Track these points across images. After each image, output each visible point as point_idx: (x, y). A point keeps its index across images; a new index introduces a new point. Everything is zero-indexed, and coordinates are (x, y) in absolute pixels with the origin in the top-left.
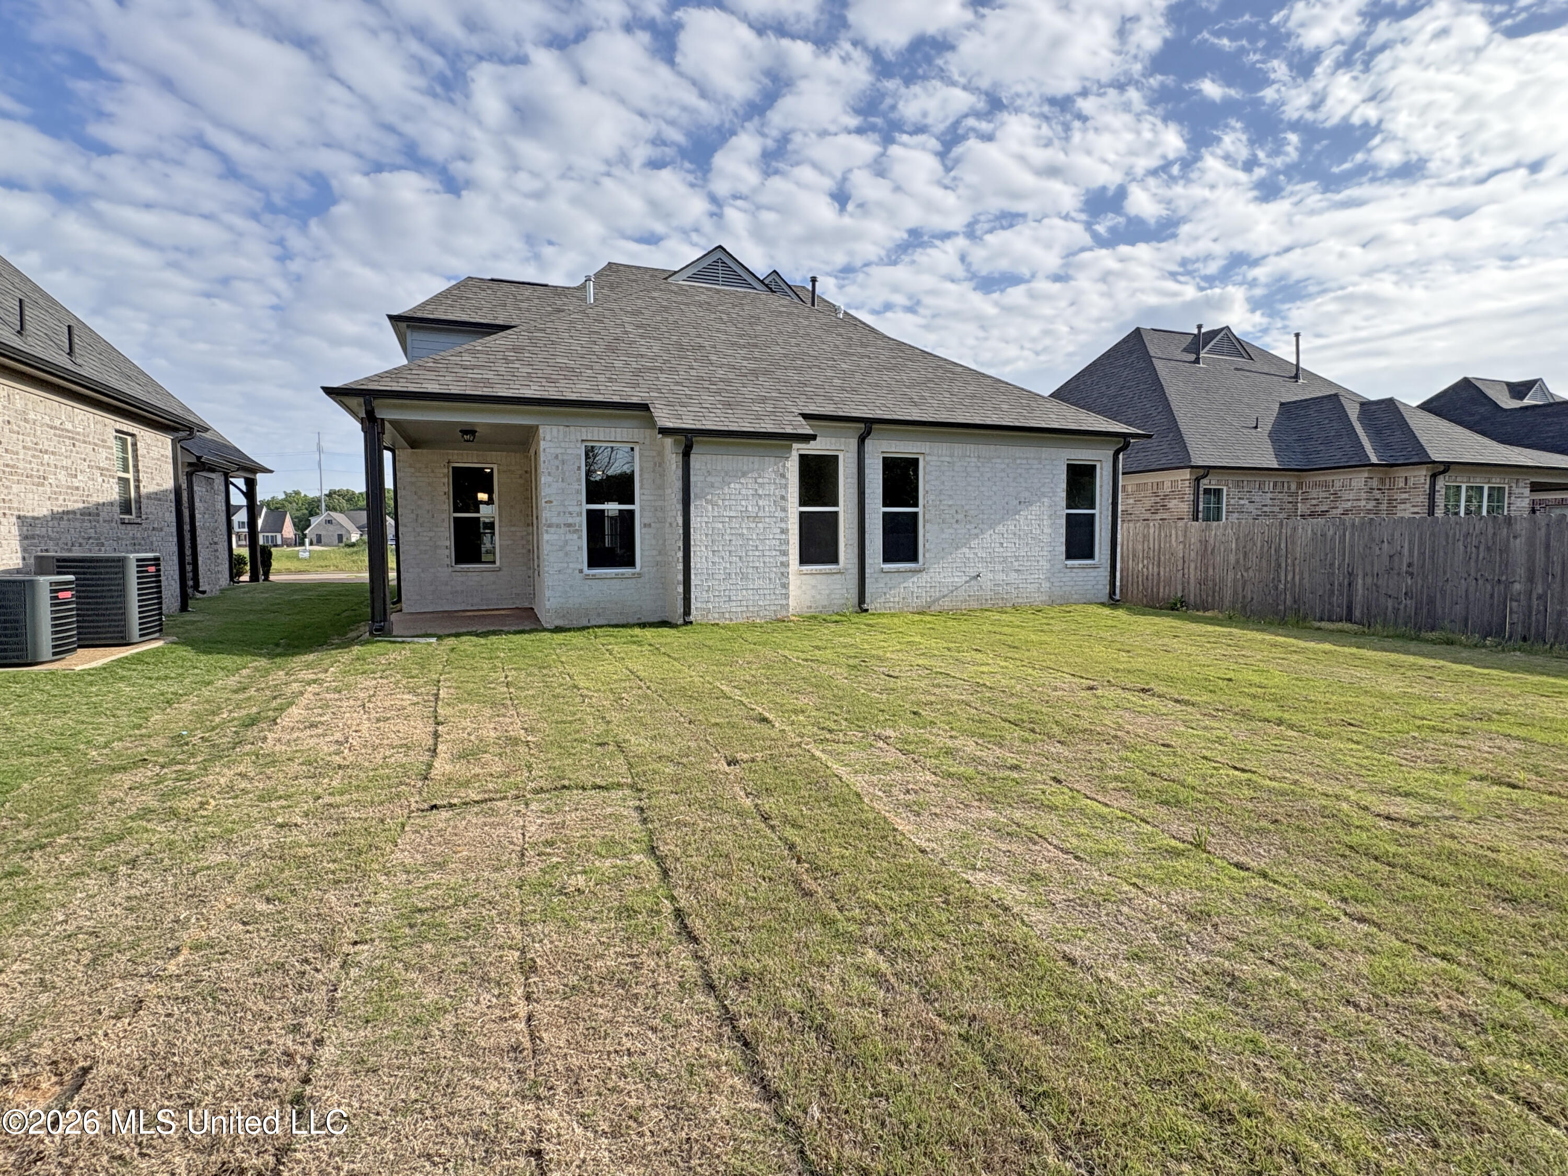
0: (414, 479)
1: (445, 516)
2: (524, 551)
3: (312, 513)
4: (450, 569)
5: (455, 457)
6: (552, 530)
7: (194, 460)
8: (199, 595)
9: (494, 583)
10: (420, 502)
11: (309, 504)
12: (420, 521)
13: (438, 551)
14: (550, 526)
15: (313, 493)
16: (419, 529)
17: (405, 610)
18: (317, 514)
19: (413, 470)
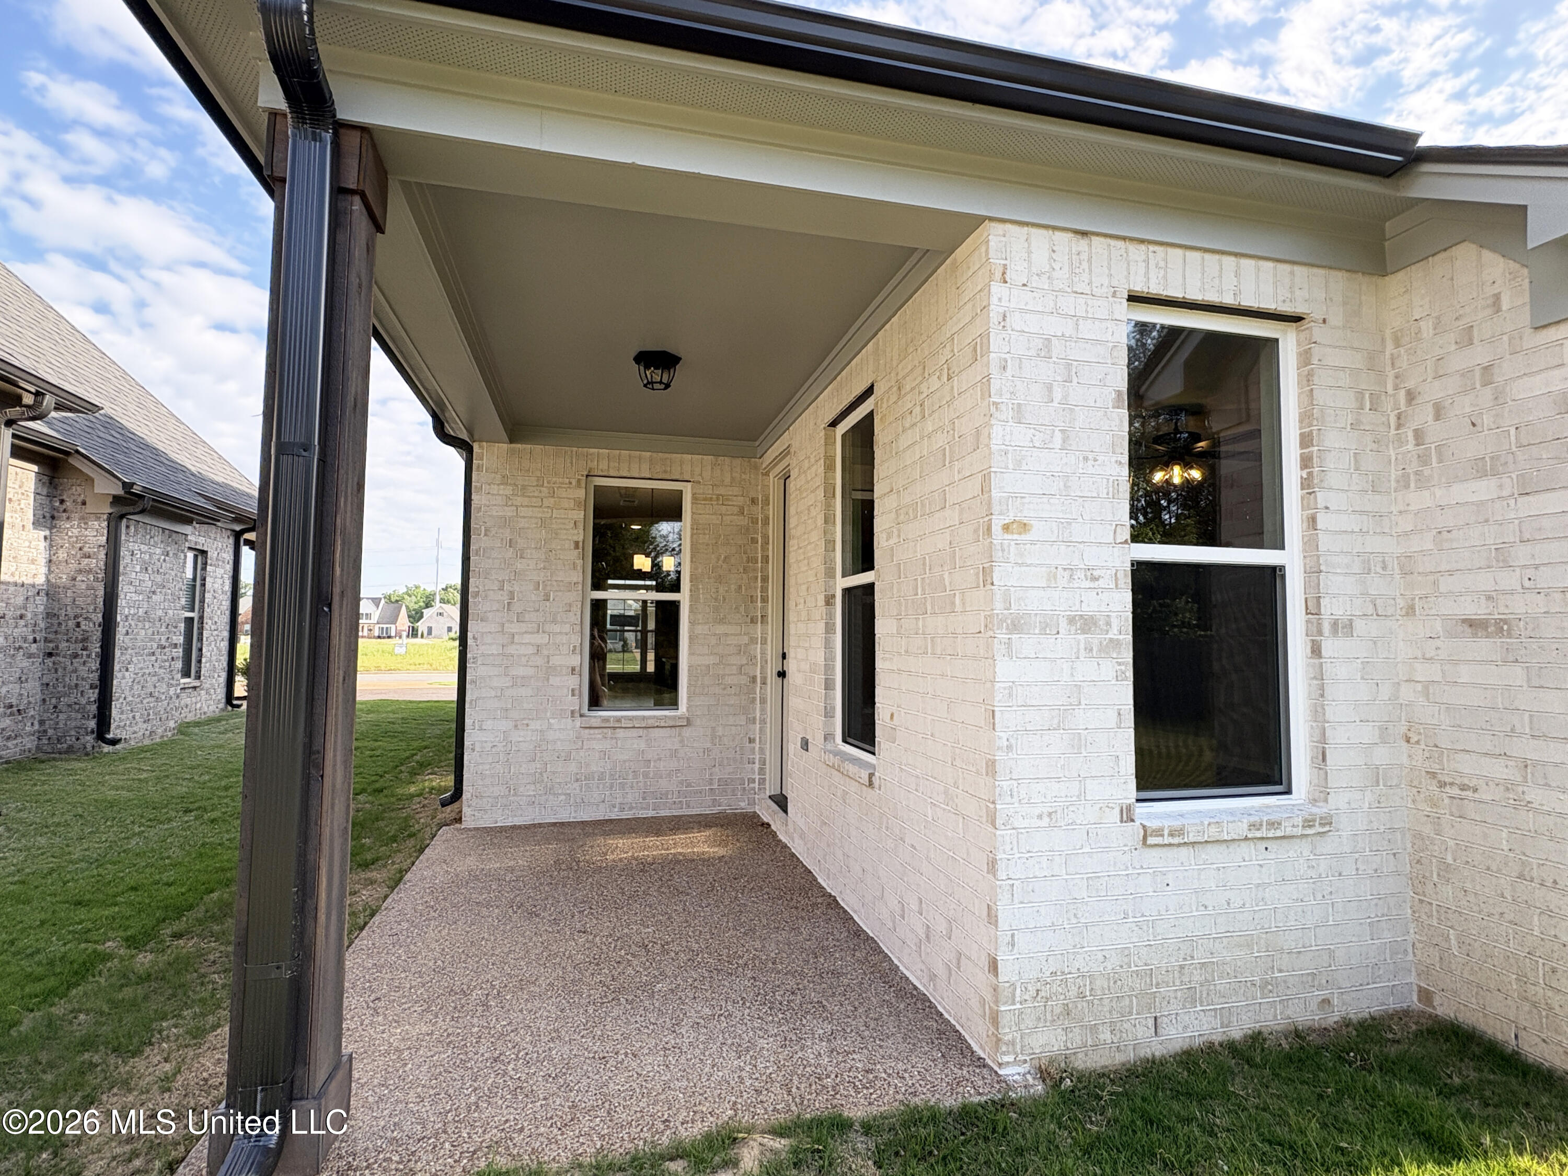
0: (509, 512)
1: (574, 597)
2: (744, 680)
3: (428, 605)
4: (578, 722)
5: (603, 465)
6: (1026, 644)
7: (119, 491)
8: (107, 748)
9: (674, 754)
10: (520, 565)
11: (427, 597)
12: (517, 607)
13: (554, 680)
14: (1016, 626)
15: (430, 589)
16: (514, 628)
17: (469, 821)
18: (432, 606)
19: (508, 491)
